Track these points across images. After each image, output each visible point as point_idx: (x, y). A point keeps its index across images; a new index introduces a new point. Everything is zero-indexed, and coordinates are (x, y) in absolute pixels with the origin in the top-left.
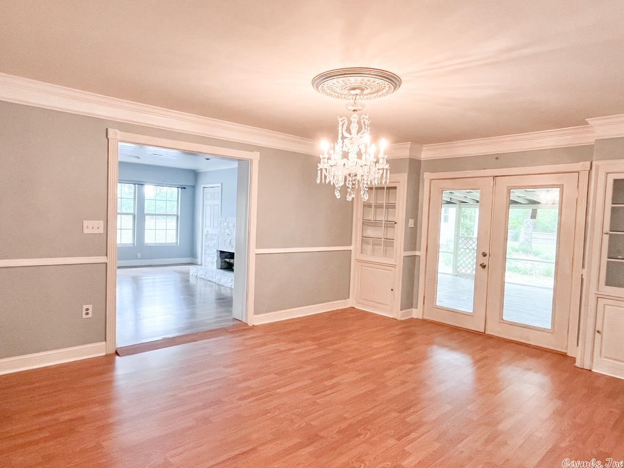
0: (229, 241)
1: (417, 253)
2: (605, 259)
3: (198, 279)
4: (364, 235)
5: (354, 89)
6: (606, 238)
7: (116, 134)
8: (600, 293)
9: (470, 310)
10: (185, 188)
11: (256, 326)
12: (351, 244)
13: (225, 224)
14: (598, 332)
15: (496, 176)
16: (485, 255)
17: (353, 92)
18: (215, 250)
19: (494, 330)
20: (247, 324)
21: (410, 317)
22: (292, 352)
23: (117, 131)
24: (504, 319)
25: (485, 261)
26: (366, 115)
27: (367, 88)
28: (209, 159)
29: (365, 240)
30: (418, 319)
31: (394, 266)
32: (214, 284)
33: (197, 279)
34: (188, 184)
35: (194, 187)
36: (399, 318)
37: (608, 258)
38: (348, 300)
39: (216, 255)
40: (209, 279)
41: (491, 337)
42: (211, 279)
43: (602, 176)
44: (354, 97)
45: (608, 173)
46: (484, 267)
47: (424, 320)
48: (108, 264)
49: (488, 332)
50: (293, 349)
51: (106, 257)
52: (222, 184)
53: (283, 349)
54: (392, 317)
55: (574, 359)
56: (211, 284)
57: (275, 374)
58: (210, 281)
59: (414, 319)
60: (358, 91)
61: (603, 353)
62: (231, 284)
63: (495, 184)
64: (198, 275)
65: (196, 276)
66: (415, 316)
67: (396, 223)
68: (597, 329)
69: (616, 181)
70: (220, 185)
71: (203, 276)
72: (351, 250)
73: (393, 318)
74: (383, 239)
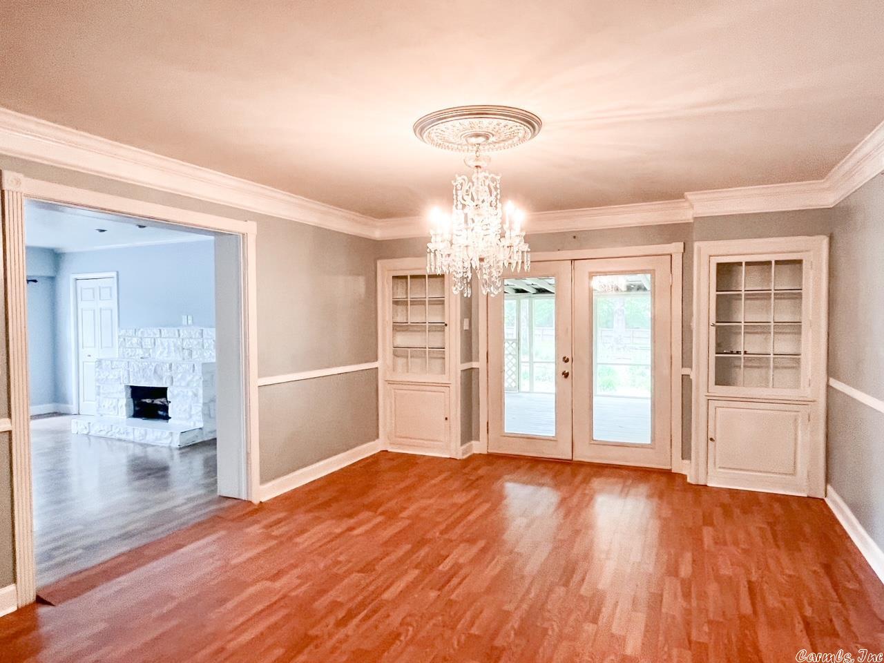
0: (153, 369)
1: (474, 365)
2: (713, 355)
3: (92, 439)
4: (396, 345)
5: (478, 135)
6: (713, 330)
7: (18, 182)
8: (710, 394)
9: (552, 434)
10: (35, 281)
11: (266, 503)
12: (376, 359)
13: (135, 340)
14: (711, 439)
15: (574, 260)
16: (566, 361)
17: (474, 140)
18: (122, 387)
19: (584, 454)
20: (251, 502)
21: (472, 453)
22: (356, 532)
23: (21, 176)
24: (594, 439)
25: (566, 367)
26: (497, 175)
27: (493, 135)
28: (104, 231)
29: (398, 352)
30: (480, 454)
31: (447, 385)
32: (132, 445)
33: (89, 439)
34: (43, 274)
35: (52, 279)
36: (460, 456)
37: (717, 353)
38: (377, 441)
39: (124, 393)
40: (118, 436)
41: (581, 464)
42: (123, 437)
43: (705, 259)
44: (475, 148)
45: (710, 256)
46: (566, 375)
47: (489, 455)
48: (13, 433)
49: (575, 459)
50: (351, 529)
51: (8, 419)
52: (118, 272)
53: (338, 531)
54: (448, 457)
55: (684, 477)
56: (124, 444)
57: (358, 572)
58: (120, 440)
59: (476, 454)
60: (481, 140)
61: (717, 463)
62: (169, 441)
63: (573, 269)
64: (92, 433)
65: (87, 434)
66: (476, 451)
67: (446, 325)
68: (709, 437)
69: (719, 265)
70: (114, 274)
71: (103, 434)
72: (377, 368)
73: (450, 458)
74: (427, 349)
